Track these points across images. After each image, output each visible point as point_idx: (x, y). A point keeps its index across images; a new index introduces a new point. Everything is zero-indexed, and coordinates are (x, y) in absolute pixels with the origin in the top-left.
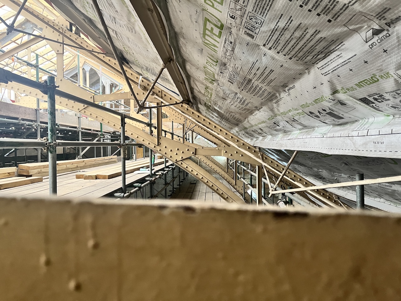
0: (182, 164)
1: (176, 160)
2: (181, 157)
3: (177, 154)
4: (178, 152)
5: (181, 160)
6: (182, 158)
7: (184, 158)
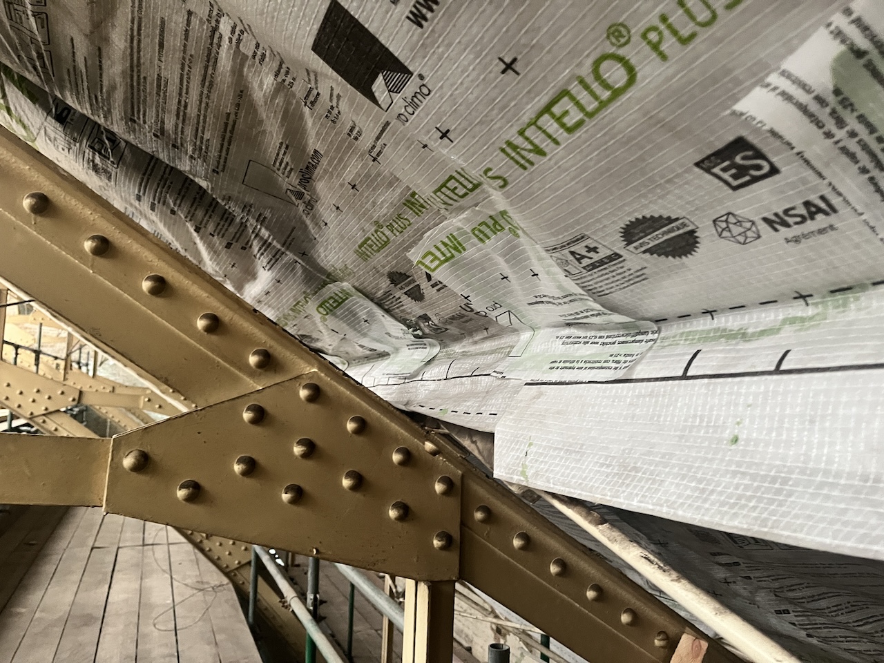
0: (44, 422)
1: (32, 414)
2: (43, 408)
3: (34, 401)
4: (37, 396)
5: (44, 415)
6: (46, 409)
7: (51, 409)
